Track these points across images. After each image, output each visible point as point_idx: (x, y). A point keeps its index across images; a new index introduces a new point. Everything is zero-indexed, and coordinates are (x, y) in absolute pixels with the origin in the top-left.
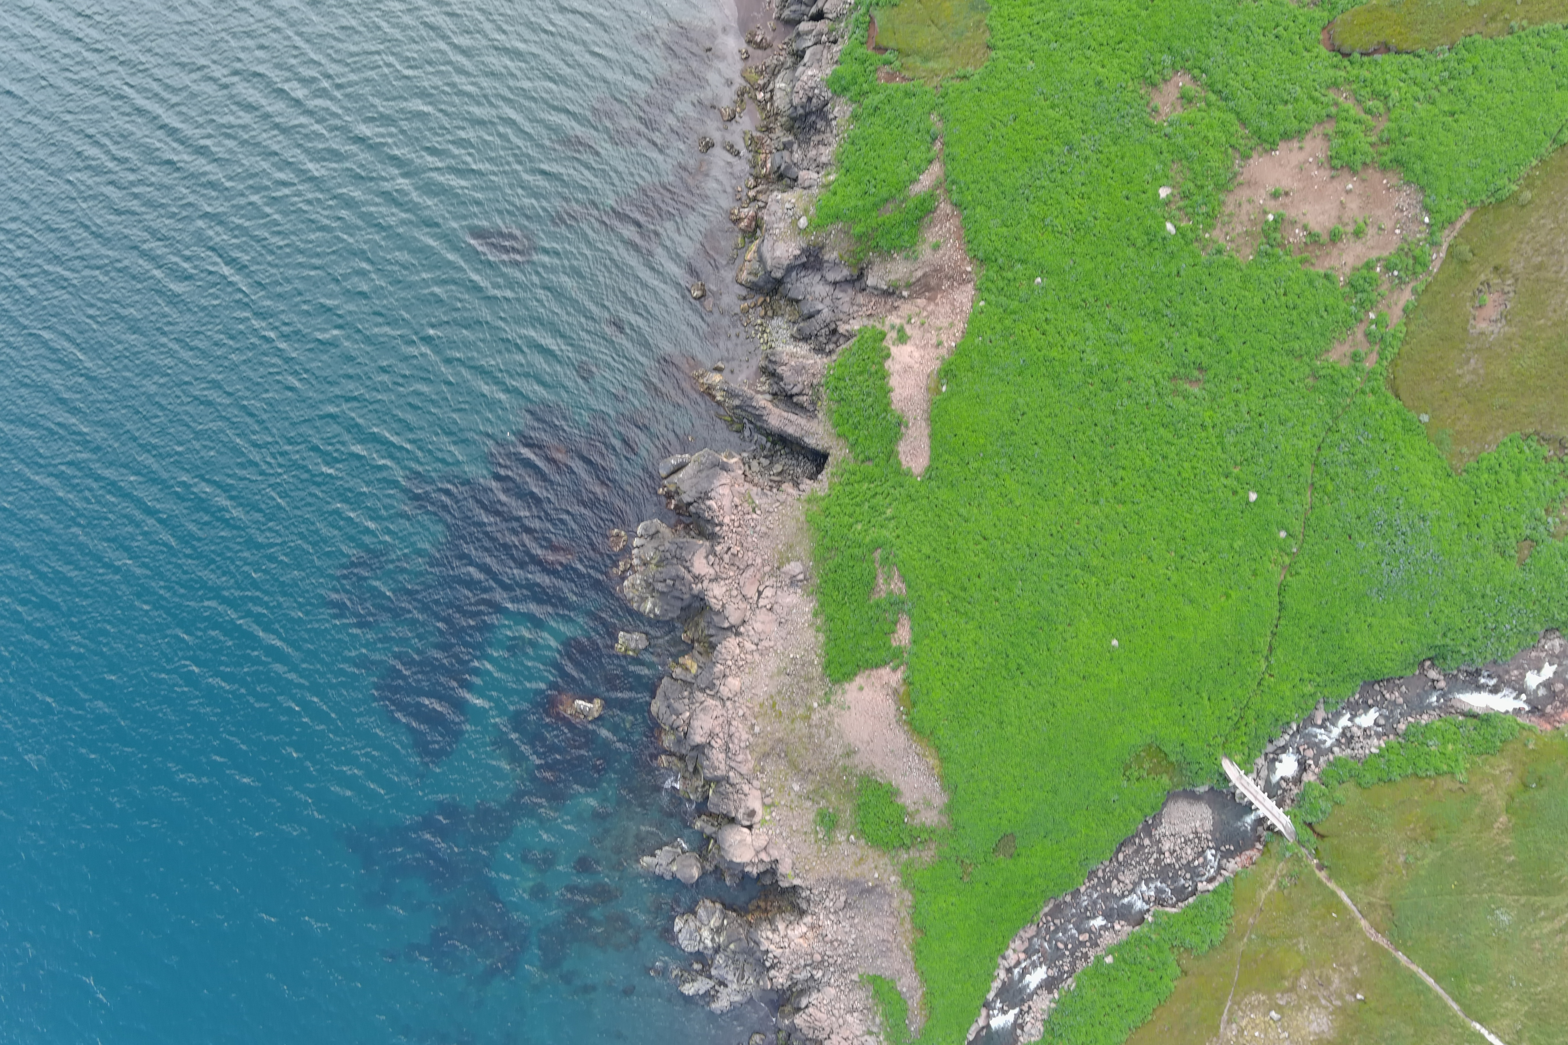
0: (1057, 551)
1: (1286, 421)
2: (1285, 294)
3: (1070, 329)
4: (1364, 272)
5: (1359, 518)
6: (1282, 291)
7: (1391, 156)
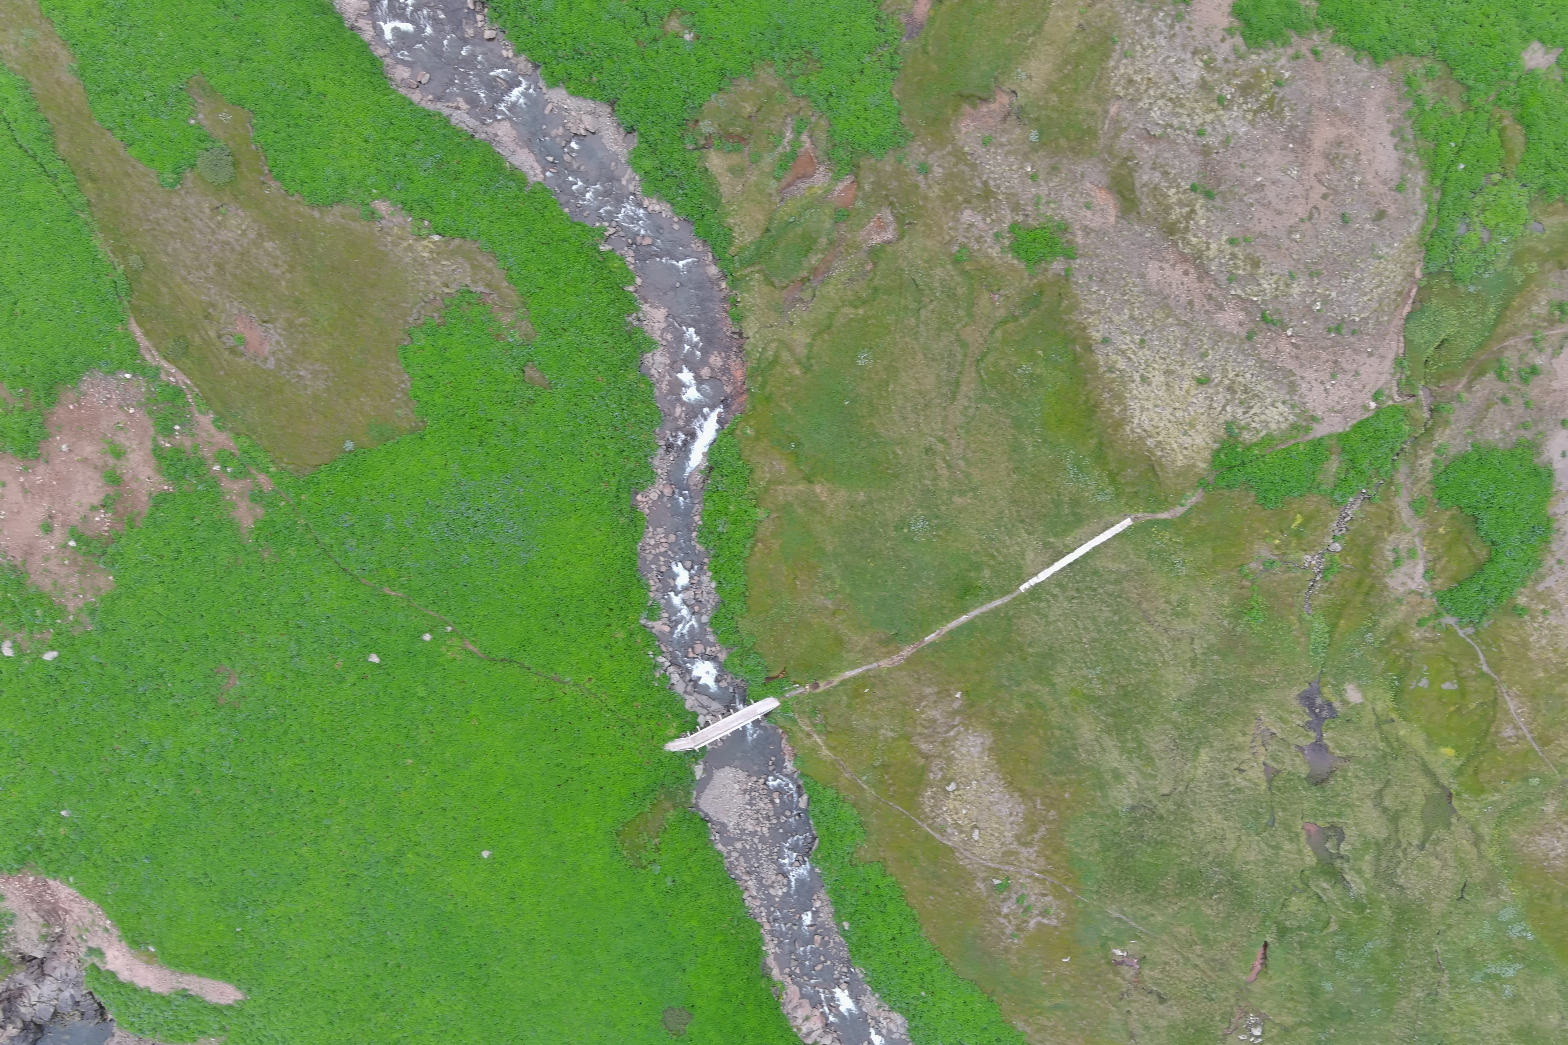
0: (367, 887)
1: (302, 598)
2: (161, 557)
3: (128, 798)
4: (164, 464)
5: (436, 552)
6: (156, 560)
7: (42, 394)
